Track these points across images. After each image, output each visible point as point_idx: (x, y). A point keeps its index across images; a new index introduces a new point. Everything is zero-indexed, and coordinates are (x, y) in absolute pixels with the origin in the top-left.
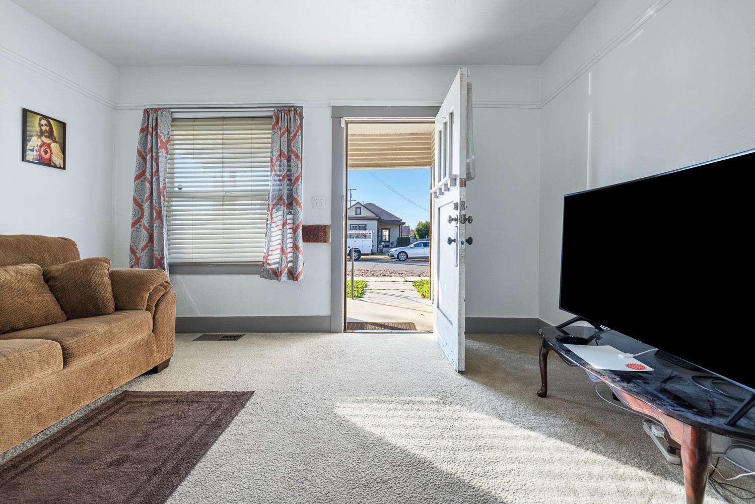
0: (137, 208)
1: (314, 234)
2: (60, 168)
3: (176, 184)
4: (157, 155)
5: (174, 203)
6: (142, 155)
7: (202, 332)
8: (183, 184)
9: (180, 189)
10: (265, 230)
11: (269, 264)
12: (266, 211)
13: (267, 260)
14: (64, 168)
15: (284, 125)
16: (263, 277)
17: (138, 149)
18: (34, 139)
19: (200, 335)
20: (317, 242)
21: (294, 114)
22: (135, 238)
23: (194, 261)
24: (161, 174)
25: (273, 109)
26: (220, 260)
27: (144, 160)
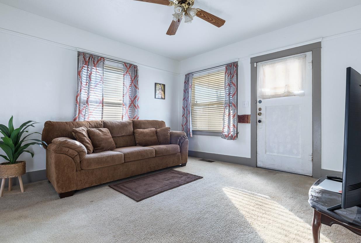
0: (184, 110)
1: (242, 119)
2: (164, 99)
3: (195, 101)
4: (189, 91)
5: (195, 108)
6: (185, 91)
7: (201, 158)
8: (197, 100)
9: (197, 102)
10: (223, 118)
11: (224, 132)
12: (223, 109)
13: (223, 130)
14: (165, 99)
15: (229, 71)
16: (222, 137)
17: (184, 90)
18: (158, 91)
19: (201, 159)
20: (244, 123)
21: (233, 66)
22: (183, 121)
23: (200, 130)
24: (190, 98)
25: (225, 66)
26: (207, 130)
27: (185, 92)
